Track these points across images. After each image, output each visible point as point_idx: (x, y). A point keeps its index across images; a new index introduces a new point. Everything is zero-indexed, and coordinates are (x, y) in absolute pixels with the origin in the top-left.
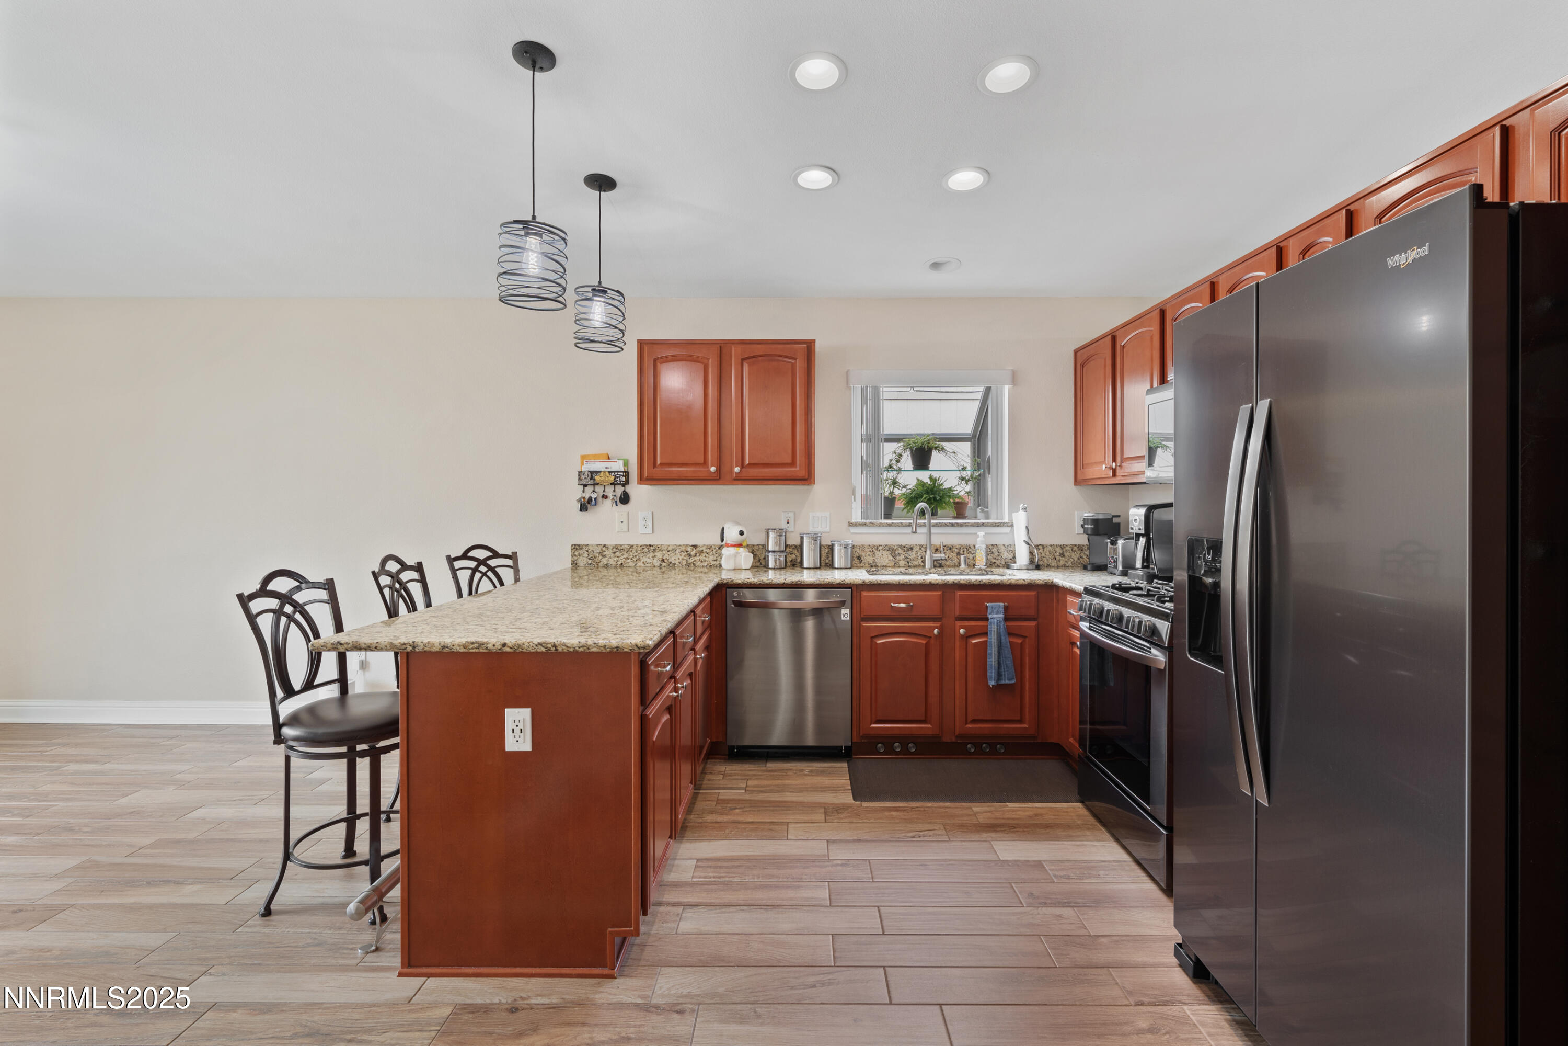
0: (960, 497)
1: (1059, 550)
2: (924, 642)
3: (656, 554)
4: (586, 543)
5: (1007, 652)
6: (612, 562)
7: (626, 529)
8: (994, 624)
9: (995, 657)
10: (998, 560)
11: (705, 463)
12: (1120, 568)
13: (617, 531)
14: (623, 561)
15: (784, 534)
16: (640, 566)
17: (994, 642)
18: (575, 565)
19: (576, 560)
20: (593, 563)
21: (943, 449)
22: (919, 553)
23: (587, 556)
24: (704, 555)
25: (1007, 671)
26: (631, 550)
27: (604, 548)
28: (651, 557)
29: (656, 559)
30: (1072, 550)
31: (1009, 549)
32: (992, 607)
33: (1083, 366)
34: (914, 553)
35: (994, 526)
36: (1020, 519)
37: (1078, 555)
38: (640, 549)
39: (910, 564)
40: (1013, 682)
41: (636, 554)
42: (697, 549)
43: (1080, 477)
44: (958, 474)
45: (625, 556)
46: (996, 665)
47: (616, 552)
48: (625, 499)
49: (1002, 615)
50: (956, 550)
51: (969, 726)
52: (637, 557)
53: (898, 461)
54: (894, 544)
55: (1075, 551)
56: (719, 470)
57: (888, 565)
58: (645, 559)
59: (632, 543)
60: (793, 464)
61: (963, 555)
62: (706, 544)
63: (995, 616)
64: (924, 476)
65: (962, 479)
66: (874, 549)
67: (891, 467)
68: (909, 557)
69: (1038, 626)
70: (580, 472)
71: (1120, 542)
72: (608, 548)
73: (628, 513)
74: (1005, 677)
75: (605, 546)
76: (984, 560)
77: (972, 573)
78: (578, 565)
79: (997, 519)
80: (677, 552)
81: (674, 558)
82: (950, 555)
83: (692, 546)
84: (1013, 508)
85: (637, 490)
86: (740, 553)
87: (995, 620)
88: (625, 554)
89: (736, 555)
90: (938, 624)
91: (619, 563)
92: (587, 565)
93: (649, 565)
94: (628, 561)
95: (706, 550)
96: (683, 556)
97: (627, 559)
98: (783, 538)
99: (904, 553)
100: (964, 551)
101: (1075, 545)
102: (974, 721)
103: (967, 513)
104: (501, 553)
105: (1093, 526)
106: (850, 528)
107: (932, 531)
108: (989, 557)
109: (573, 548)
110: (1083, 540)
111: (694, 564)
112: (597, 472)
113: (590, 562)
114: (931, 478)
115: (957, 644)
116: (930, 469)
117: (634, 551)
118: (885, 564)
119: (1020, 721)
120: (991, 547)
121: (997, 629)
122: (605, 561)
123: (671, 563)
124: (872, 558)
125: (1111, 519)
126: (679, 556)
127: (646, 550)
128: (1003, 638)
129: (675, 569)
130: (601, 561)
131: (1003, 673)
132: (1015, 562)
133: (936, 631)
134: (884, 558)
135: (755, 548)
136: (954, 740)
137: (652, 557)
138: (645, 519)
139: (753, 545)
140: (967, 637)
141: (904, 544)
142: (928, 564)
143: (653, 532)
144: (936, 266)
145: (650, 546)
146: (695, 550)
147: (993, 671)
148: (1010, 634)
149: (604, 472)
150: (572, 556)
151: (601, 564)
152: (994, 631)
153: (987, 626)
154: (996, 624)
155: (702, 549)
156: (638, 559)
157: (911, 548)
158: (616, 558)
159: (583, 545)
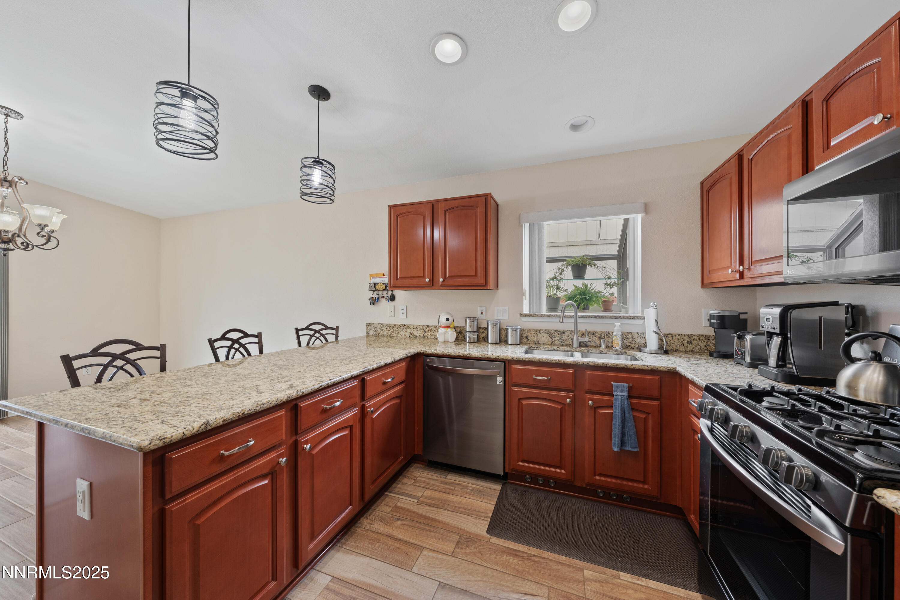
0: (606, 297)
1: (686, 339)
2: (559, 407)
3: (407, 330)
5: (630, 425)
6: (385, 333)
7: (393, 315)
8: (618, 401)
9: (619, 428)
10: (632, 343)
11: (424, 277)
12: (748, 359)
13: (389, 316)
14: (391, 333)
15: (476, 321)
16: (399, 337)
17: (618, 415)
18: (368, 335)
19: (369, 332)
21: (594, 265)
22: (570, 336)
23: (373, 329)
24: (433, 331)
25: (631, 440)
28: (405, 331)
29: (407, 333)
30: (699, 339)
31: (642, 336)
32: (617, 387)
33: (708, 191)
34: (566, 336)
35: (629, 319)
36: (651, 314)
37: (705, 344)
38: (399, 326)
39: (563, 343)
40: (636, 450)
41: (397, 329)
43: (706, 281)
44: (604, 281)
45: (392, 331)
46: (620, 435)
47: (387, 328)
48: (393, 298)
49: (626, 394)
50: (598, 335)
51: (597, 477)
52: (398, 331)
53: (561, 274)
54: (551, 329)
55: (702, 340)
56: (432, 280)
57: (548, 343)
58: (402, 333)
59: (395, 323)
60: (476, 275)
61: (604, 339)
62: (432, 325)
63: (619, 393)
64: (579, 283)
65: (607, 285)
66: (537, 332)
67: (555, 277)
68: (563, 338)
69: (661, 406)
70: (369, 283)
71: (748, 337)
72: (383, 326)
73: (394, 306)
74: (629, 445)
75: (382, 324)
76: (620, 344)
77: (609, 353)
79: (634, 313)
80: (418, 329)
81: (417, 333)
82: (593, 339)
83: (426, 326)
84: (645, 306)
85: (398, 294)
86: (448, 332)
87: (620, 397)
88: (392, 329)
89: (445, 333)
90: (571, 395)
91: (389, 334)
92: (373, 335)
93: (403, 336)
94: (393, 333)
95: (434, 329)
96: (421, 332)
97: (393, 332)
98: (476, 323)
99: (559, 336)
100: (604, 336)
101: (702, 335)
102: (601, 475)
103: (613, 308)
104: (329, 326)
105: (719, 321)
106: (522, 318)
107: (581, 321)
108: (625, 341)
109: (367, 325)
110: (710, 332)
111: (427, 337)
112: (378, 283)
113: (375, 333)
114: (583, 284)
115: (587, 412)
116: (585, 278)
117: (396, 328)
118: (545, 343)
119: (644, 482)
120: (626, 334)
121: (621, 405)
122: (382, 333)
123: (415, 335)
124: (536, 338)
125: (738, 316)
126: (419, 332)
127: (402, 327)
128: (626, 413)
129: (417, 339)
130: (380, 333)
131: (627, 441)
132: (646, 347)
133: (568, 400)
134: (544, 338)
135: (461, 328)
136: (584, 485)
138: (403, 310)
139: (460, 327)
140: (595, 408)
141: (558, 329)
142: (575, 344)
143: (407, 317)
144: (575, 127)
145: (404, 325)
146: (428, 328)
147: (617, 440)
148: (633, 409)
149: (380, 283)
150: (367, 329)
151: (380, 335)
152: (618, 406)
153: (613, 401)
154: (620, 400)
155: (431, 328)
156: (399, 333)
157: (564, 333)
158: (387, 332)
159: (372, 323)
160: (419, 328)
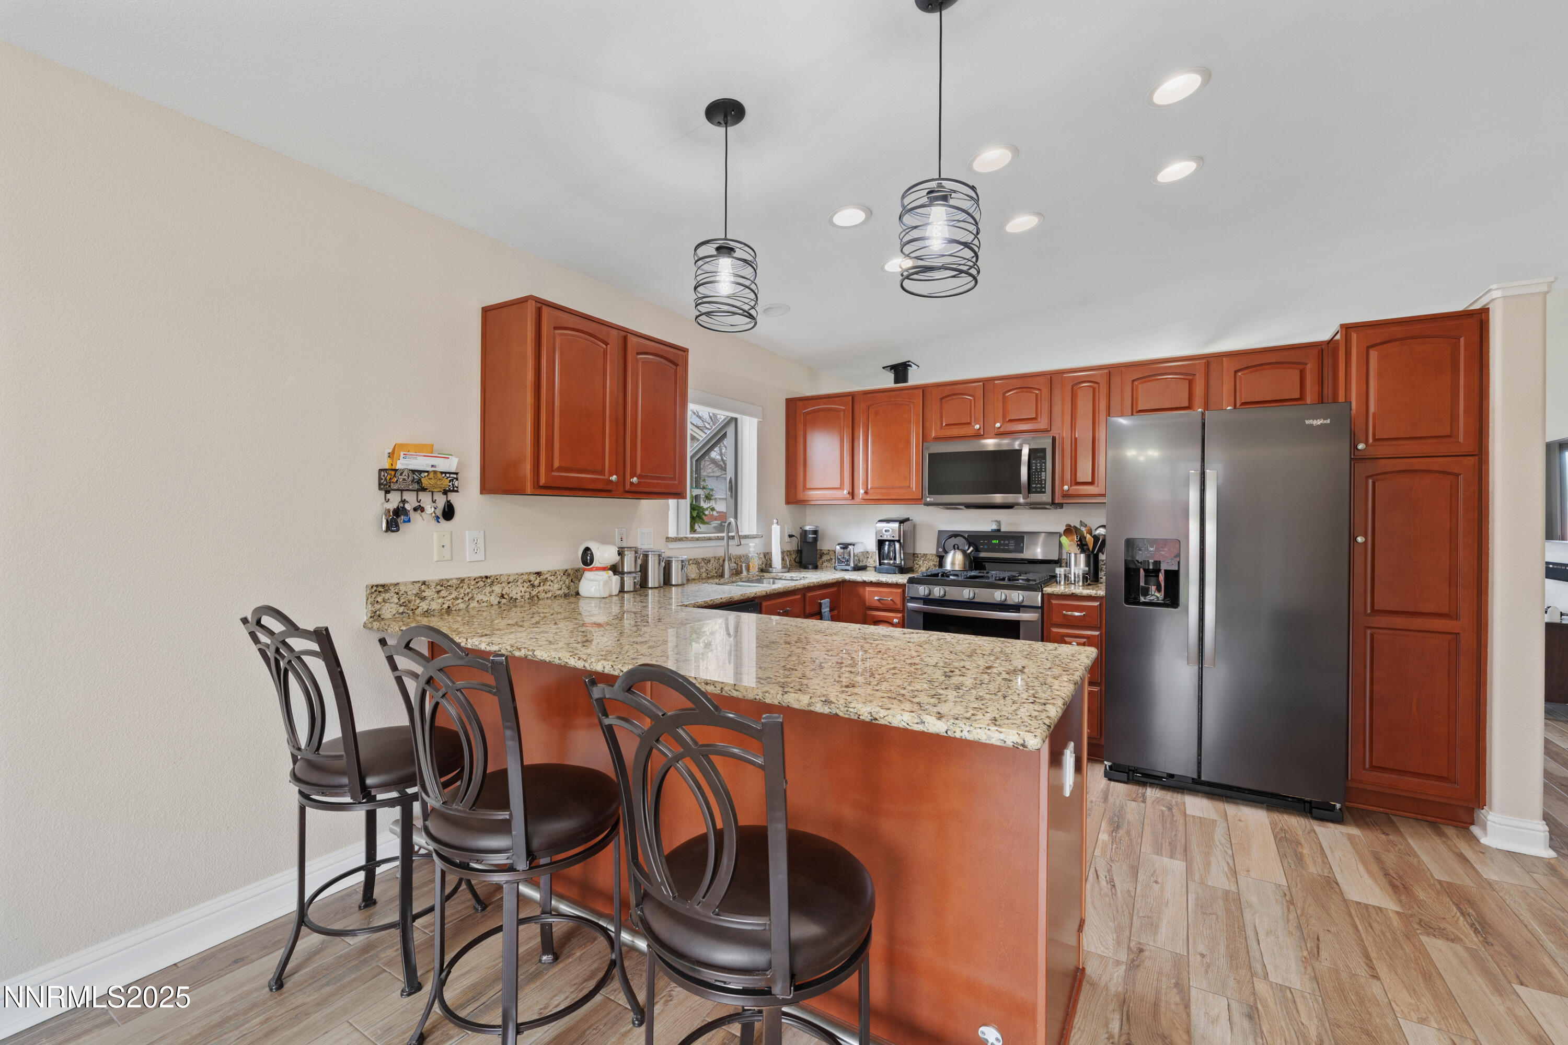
3: (494, 588)
4: (395, 581)
6: (435, 606)
7: (448, 556)
12: (852, 565)
13: (435, 560)
14: (450, 602)
16: (474, 608)
18: (375, 619)
19: (379, 610)
20: (406, 611)
22: (714, 565)
23: (397, 601)
24: (548, 583)
26: (461, 585)
27: (423, 586)
28: (487, 594)
29: (493, 595)
34: (711, 565)
35: (750, 538)
37: (790, 559)
38: (473, 583)
39: (711, 575)
41: (468, 590)
42: (541, 577)
43: (794, 498)
45: (453, 596)
47: (440, 591)
49: (828, 609)
52: (470, 595)
54: (701, 557)
55: (788, 555)
56: (619, 480)
58: (479, 597)
59: (462, 576)
62: (550, 569)
68: (708, 569)
70: (381, 471)
72: (428, 587)
75: (424, 583)
78: (382, 617)
80: (519, 583)
81: (516, 591)
83: (536, 573)
87: (825, 614)
88: (454, 592)
91: (445, 606)
92: (397, 616)
93: (485, 604)
94: (458, 602)
96: (525, 588)
97: (457, 598)
99: (705, 566)
100: (745, 561)
101: (788, 551)
105: (813, 536)
106: (675, 544)
107: (730, 544)
109: (373, 591)
111: (537, 597)
113: (401, 610)
117: (465, 587)
118: (695, 577)
122: (424, 606)
123: (512, 598)
126: (521, 588)
127: (481, 584)
130: (418, 607)
132: (774, 567)
134: (695, 571)
137: (490, 593)
138: (475, 541)
141: (707, 557)
142: (727, 574)
143: (487, 558)
145: (487, 577)
146: (538, 579)
149: (434, 471)
150: (371, 604)
151: (418, 612)
155: (547, 576)
156: (472, 598)
157: (709, 561)
158: (440, 601)
159: (391, 585)
160: (520, 581)
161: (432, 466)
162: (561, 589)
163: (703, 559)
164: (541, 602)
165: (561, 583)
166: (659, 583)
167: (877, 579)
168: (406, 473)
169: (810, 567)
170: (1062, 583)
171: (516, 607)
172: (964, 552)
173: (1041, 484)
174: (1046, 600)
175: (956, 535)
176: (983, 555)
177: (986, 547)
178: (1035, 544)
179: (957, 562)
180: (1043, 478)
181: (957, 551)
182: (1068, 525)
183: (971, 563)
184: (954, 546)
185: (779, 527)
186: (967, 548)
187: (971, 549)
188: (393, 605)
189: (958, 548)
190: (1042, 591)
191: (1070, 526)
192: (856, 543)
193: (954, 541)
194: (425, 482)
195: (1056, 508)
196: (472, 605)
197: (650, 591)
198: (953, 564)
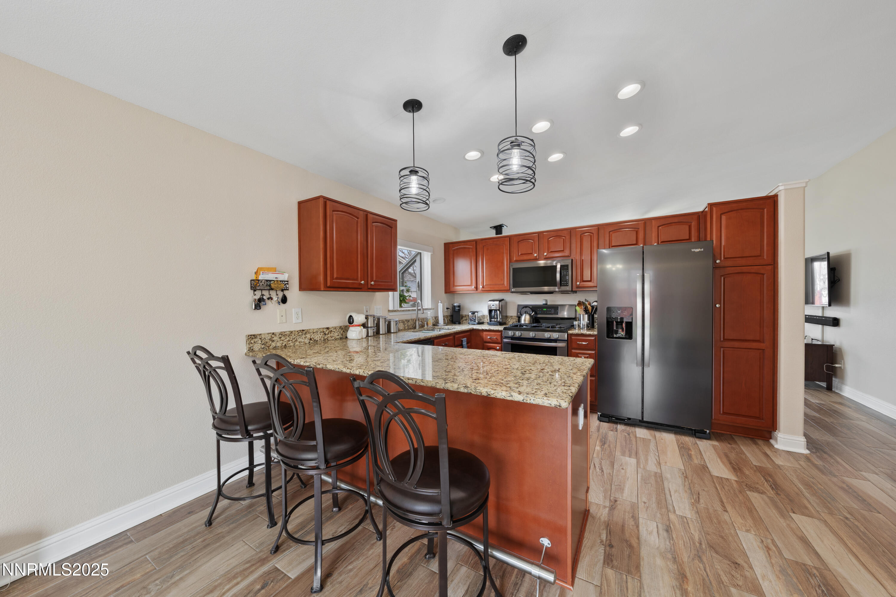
3: (307, 335)
4: (259, 333)
6: (279, 344)
7: (284, 321)
12: (477, 322)
13: (278, 322)
14: (286, 343)
16: (297, 345)
18: (250, 351)
19: (252, 347)
20: (265, 347)
23: (260, 342)
24: (333, 333)
26: (291, 334)
27: (273, 335)
28: (303, 338)
29: (307, 339)
33: (455, 250)
36: (441, 306)
38: (297, 333)
39: (409, 328)
41: (295, 337)
42: (329, 330)
43: (450, 290)
45: (287, 339)
47: (281, 337)
52: (295, 339)
56: (365, 283)
58: (300, 340)
59: (291, 330)
60: (391, 281)
62: (333, 326)
70: (250, 280)
72: (275, 335)
73: (287, 309)
75: (273, 334)
76: (431, 324)
78: (254, 350)
80: (318, 333)
81: (317, 337)
83: (326, 328)
87: (465, 345)
88: (288, 338)
91: (284, 345)
92: (261, 349)
93: (303, 343)
94: (289, 342)
96: (322, 335)
97: (289, 341)
98: (374, 320)
101: (449, 315)
106: (389, 313)
107: (418, 313)
109: (249, 338)
111: (327, 339)
112: (271, 281)
113: (263, 346)
117: (293, 335)
118: (402, 329)
122: (274, 344)
123: (315, 340)
126: (320, 335)
127: (300, 334)
130: (271, 345)
132: (439, 324)
134: (401, 326)
137: (305, 338)
138: (297, 313)
142: (417, 327)
143: (303, 321)
145: (303, 330)
150: (248, 344)
151: (271, 347)
155: (332, 329)
156: (296, 340)
157: (409, 321)
158: (281, 342)
159: (258, 335)
160: (319, 332)
161: (276, 278)
162: (338, 335)
163: (406, 320)
164: (329, 342)
165: (339, 333)
166: (385, 332)
167: (489, 328)
168: (263, 281)
169: (457, 323)
170: (577, 329)
171: (317, 344)
172: (530, 315)
173: (566, 282)
174: (569, 337)
175: (526, 307)
176: (539, 316)
177: (540, 312)
178: (564, 310)
179: (527, 320)
180: (567, 279)
181: (527, 314)
182: (579, 301)
183: (533, 320)
184: (525, 312)
185: (442, 304)
186: (531, 313)
187: (533, 313)
188: (259, 344)
189: (527, 313)
190: (567, 333)
191: (580, 301)
192: (479, 311)
193: (525, 309)
194: (273, 286)
195: (574, 293)
196: (296, 344)
197: (381, 336)
198: (525, 320)
